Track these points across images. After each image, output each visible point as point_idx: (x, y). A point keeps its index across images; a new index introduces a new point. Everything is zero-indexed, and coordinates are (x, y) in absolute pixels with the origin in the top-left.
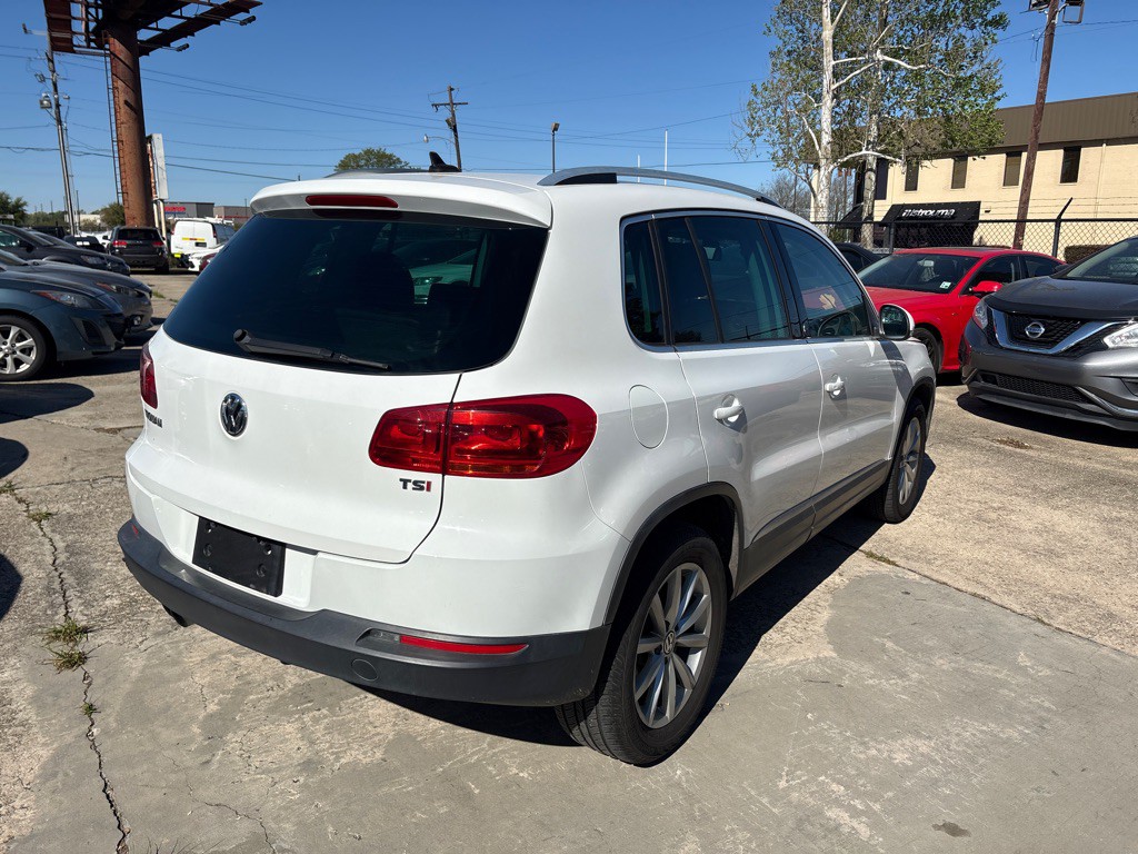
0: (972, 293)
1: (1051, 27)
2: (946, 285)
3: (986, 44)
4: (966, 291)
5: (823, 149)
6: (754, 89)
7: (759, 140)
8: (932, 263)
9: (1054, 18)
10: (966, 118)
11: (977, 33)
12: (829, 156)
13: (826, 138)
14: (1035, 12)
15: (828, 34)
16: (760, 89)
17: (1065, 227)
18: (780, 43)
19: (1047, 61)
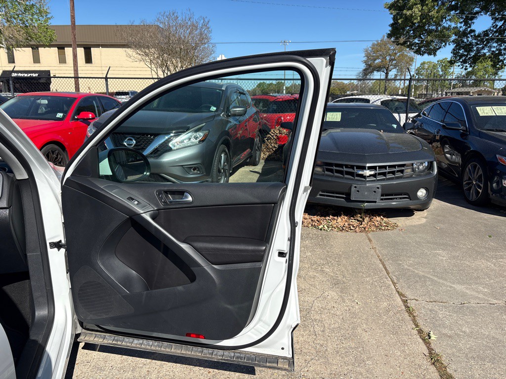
0: (77, 119)
2: (60, 115)
4: (74, 119)
8: (46, 102)
10: (35, 26)
17: (110, 82)
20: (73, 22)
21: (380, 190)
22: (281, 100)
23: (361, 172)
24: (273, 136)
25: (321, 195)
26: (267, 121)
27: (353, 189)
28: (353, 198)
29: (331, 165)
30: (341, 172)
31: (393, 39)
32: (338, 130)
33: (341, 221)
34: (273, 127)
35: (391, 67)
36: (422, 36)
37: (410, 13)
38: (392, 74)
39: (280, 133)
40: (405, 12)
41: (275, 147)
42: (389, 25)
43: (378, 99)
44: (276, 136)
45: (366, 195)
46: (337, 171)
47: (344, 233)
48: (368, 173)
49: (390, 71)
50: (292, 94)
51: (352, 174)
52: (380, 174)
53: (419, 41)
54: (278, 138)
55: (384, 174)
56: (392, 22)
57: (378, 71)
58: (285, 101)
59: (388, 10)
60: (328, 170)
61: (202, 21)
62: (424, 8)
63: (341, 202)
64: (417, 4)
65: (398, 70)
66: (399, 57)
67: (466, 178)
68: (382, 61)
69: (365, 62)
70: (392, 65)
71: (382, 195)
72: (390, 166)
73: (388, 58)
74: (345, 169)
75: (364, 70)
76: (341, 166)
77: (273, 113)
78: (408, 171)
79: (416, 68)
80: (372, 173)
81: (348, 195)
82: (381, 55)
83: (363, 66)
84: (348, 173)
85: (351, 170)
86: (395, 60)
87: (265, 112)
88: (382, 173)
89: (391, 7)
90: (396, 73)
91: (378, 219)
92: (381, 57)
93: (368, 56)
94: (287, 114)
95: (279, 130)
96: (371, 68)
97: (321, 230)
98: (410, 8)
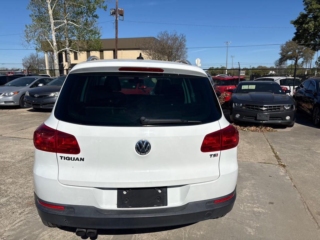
1: (116, 21)
2: (134, 87)
3: (93, 22)
5: (54, 47)
6: (26, 26)
7: (30, 43)
9: (117, 18)
11: (91, 18)
12: (57, 49)
13: (55, 44)
14: (112, 16)
15: (51, 12)
16: (28, 26)
18: (33, 13)
19: (117, 29)
20: (117, 37)
21: (269, 115)
22: (227, 79)
23: (261, 109)
24: (222, 97)
25: (245, 118)
26: (219, 90)
27: (258, 115)
28: (258, 119)
29: (249, 105)
30: (253, 109)
31: (297, 41)
32: (254, 93)
33: (253, 128)
34: (222, 92)
35: (299, 57)
36: (316, 39)
37: (307, 26)
38: (300, 61)
39: (226, 95)
40: (304, 25)
41: (223, 102)
42: (294, 33)
43: (278, 79)
44: (224, 97)
45: (263, 118)
46: (252, 108)
47: (254, 132)
48: (264, 109)
49: (299, 59)
50: (232, 76)
51: (258, 109)
52: (269, 109)
53: (314, 42)
54: (225, 98)
55: (271, 109)
56: (296, 31)
57: (290, 59)
58: (229, 80)
59: (293, 24)
60: (248, 108)
61: (181, 36)
62: (316, 23)
63: (253, 120)
64: (312, 21)
65: (304, 58)
66: (305, 50)
67: (314, 115)
68: (293, 53)
69: (281, 54)
70: (300, 55)
71: (270, 118)
72: (274, 106)
73: (297, 51)
74: (255, 107)
75: (280, 59)
76: (253, 106)
77: (223, 85)
78: (282, 109)
79: (318, 57)
80: (266, 109)
81: (256, 117)
82: (292, 49)
83: (279, 57)
84: (256, 109)
85: (257, 108)
86: (302, 52)
87: (218, 85)
88: (270, 109)
89: (295, 23)
90: (303, 61)
91: (269, 128)
92: (292, 51)
93: (283, 49)
94: (230, 86)
95: (225, 94)
96: (285, 58)
97: (244, 131)
98: (307, 23)
